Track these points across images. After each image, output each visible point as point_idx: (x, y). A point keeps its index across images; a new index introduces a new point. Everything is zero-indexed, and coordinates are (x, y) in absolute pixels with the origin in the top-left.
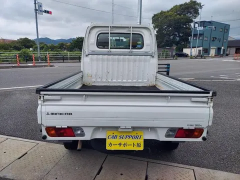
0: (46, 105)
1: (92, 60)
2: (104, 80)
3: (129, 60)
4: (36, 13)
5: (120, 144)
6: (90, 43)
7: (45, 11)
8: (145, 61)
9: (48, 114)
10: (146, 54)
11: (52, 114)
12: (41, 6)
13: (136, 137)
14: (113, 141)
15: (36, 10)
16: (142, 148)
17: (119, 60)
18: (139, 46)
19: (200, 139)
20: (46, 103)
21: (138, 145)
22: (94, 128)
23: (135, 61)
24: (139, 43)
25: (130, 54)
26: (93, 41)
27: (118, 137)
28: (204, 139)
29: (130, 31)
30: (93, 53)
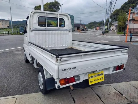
0: (61, 65)
1: (35, 34)
3: (58, 34)
5: (95, 80)
6: (34, 23)
8: (66, 34)
9: (63, 70)
10: (66, 30)
11: (65, 70)
13: (101, 75)
14: (93, 79)
16: (104, 80)
17: (52, 34)
19: (123, 70)
20: (61, 64)
21: (102, 79)
22: (85, 74)
23: (61, 34)
24: (63, 23)
25: (58, 30)
26: (36, 21)
27: (94, 76)
28: (124, 69)
29: (58, 16)
30: (36, 30)
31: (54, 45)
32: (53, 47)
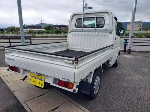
1: (73, 35)
2: (79, 48)
3: (94, 36)
4: (84, 9)
5: (34, 81)
6: (72, 25)
7: (89, 8)
8: (105, 36)
10: (106, 31)
11: (9, 59)
12: (86, 5)
13: (41, 80)
15: (84, 8)
16: (43, 87)
17: (87, 35)
18: (101, 26)
21: (41, 84)
23: (98, 36)
26: (74, 23)
27: (34, 77)
29: (95, 16)
30: (74, 31)
31: (89, 48)
32: (88, 50)
